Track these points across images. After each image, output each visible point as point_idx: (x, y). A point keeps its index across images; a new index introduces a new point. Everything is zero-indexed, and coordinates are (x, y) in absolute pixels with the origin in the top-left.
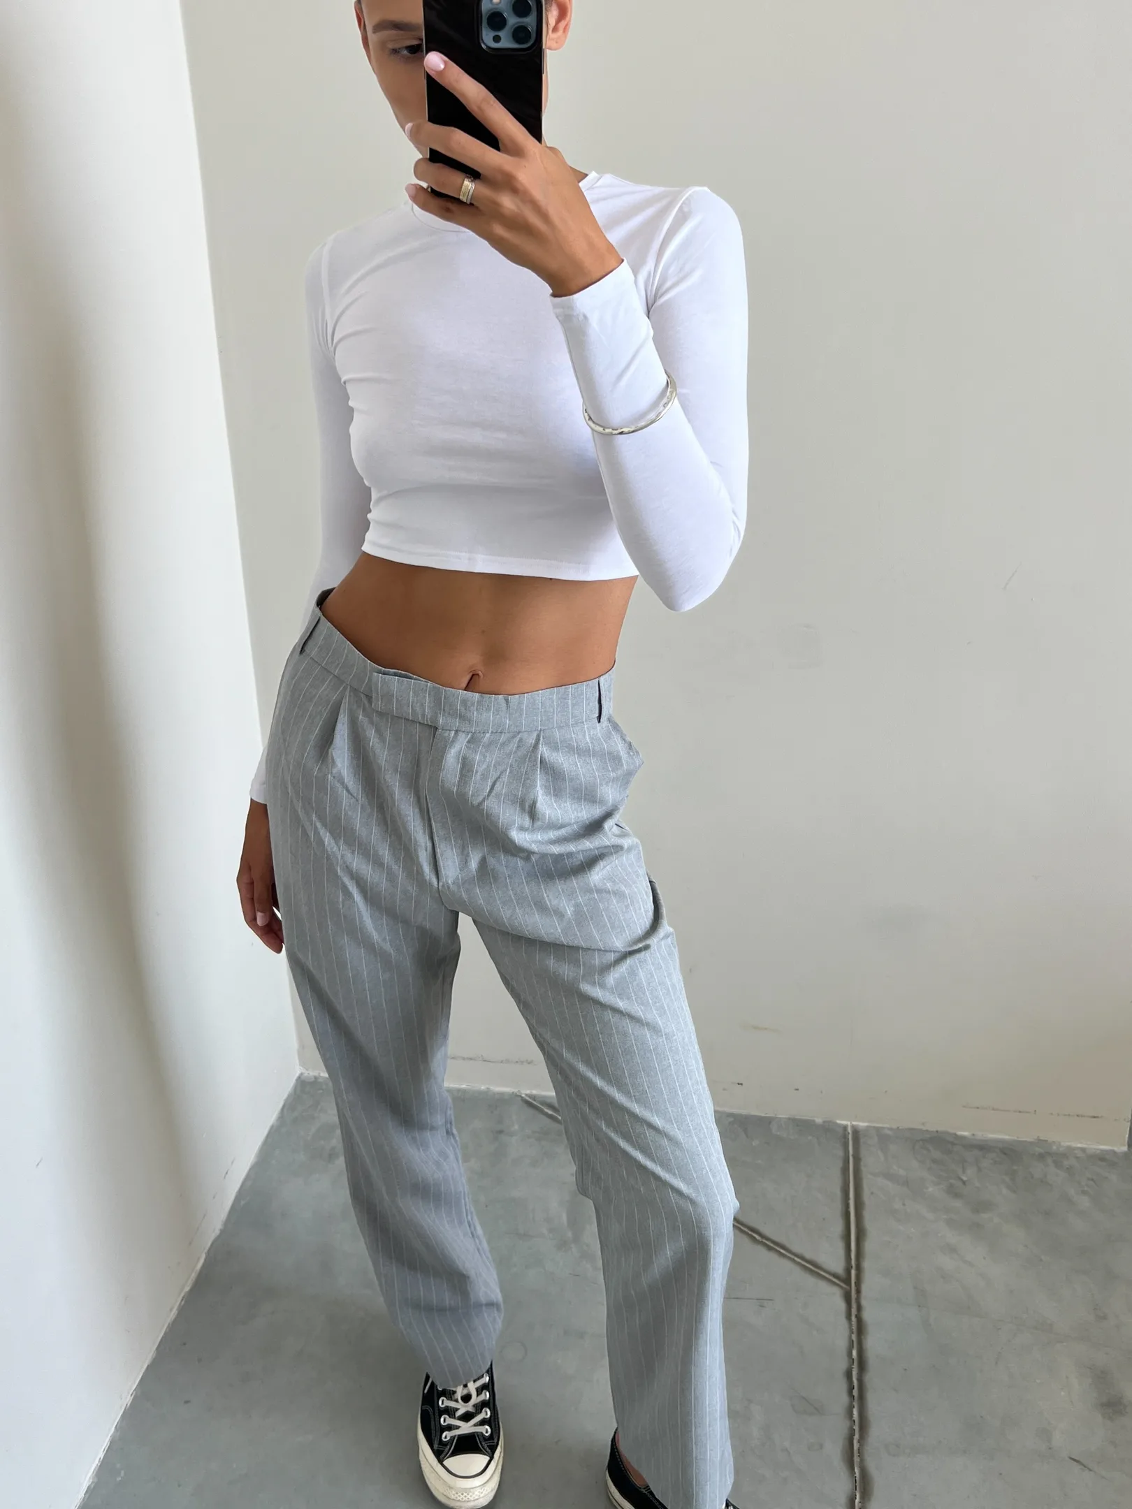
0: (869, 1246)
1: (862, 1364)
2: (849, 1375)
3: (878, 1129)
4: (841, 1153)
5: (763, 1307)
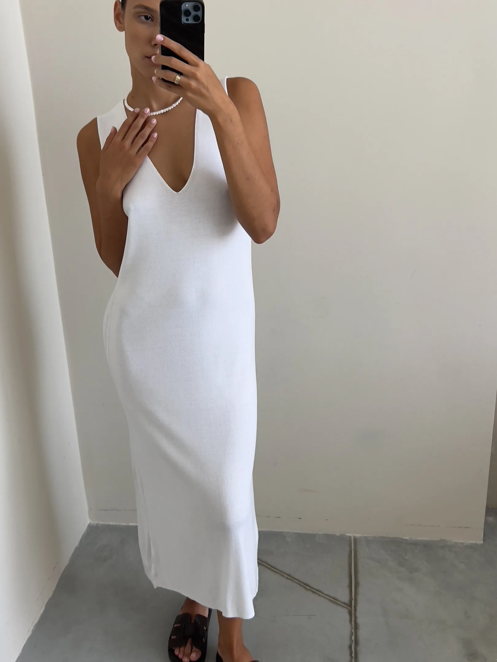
0: (361, 590)
1: (357, 642)
2: (350, 647)
3: (366, 537)
4: (348, 549)
5: (310, 619)
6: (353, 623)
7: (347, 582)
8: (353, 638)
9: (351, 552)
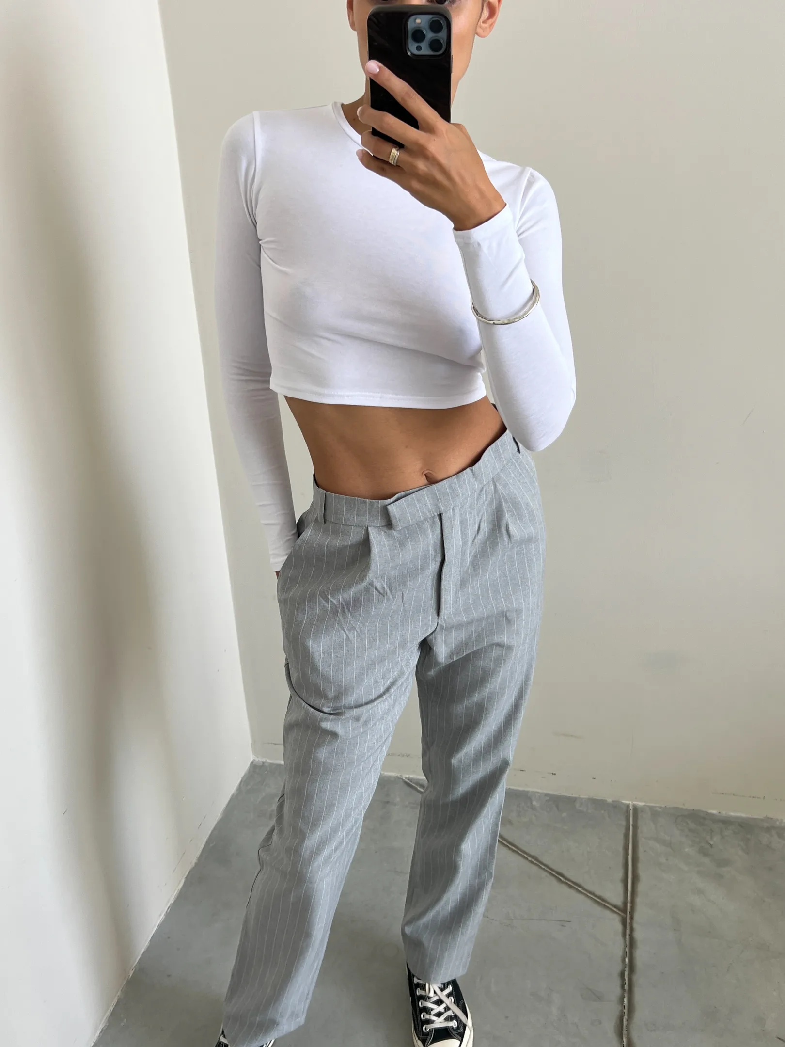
0: (641, 887)
1: (632, 968)
2: (622, 975)
3: (651, 808)
4: (624, 823)
5: (564, 926)
6: (627, 937)
7: (620, 874)
8: (627, 960)
9: (628, 829)
